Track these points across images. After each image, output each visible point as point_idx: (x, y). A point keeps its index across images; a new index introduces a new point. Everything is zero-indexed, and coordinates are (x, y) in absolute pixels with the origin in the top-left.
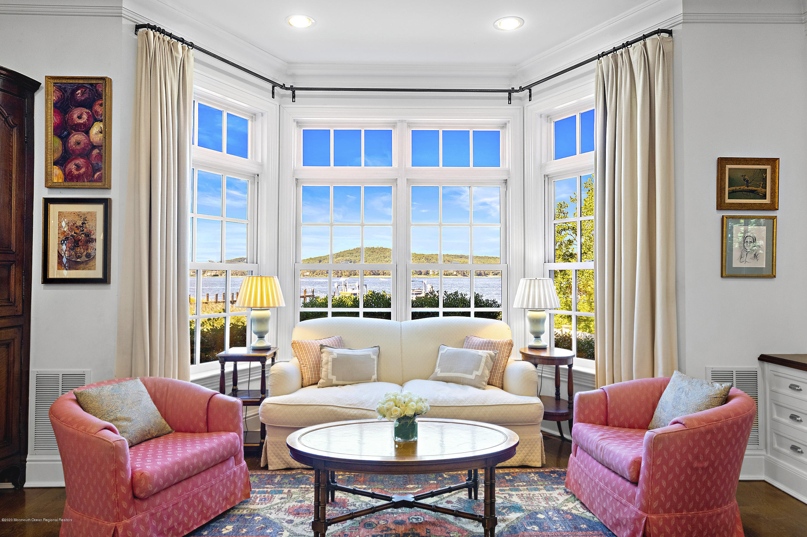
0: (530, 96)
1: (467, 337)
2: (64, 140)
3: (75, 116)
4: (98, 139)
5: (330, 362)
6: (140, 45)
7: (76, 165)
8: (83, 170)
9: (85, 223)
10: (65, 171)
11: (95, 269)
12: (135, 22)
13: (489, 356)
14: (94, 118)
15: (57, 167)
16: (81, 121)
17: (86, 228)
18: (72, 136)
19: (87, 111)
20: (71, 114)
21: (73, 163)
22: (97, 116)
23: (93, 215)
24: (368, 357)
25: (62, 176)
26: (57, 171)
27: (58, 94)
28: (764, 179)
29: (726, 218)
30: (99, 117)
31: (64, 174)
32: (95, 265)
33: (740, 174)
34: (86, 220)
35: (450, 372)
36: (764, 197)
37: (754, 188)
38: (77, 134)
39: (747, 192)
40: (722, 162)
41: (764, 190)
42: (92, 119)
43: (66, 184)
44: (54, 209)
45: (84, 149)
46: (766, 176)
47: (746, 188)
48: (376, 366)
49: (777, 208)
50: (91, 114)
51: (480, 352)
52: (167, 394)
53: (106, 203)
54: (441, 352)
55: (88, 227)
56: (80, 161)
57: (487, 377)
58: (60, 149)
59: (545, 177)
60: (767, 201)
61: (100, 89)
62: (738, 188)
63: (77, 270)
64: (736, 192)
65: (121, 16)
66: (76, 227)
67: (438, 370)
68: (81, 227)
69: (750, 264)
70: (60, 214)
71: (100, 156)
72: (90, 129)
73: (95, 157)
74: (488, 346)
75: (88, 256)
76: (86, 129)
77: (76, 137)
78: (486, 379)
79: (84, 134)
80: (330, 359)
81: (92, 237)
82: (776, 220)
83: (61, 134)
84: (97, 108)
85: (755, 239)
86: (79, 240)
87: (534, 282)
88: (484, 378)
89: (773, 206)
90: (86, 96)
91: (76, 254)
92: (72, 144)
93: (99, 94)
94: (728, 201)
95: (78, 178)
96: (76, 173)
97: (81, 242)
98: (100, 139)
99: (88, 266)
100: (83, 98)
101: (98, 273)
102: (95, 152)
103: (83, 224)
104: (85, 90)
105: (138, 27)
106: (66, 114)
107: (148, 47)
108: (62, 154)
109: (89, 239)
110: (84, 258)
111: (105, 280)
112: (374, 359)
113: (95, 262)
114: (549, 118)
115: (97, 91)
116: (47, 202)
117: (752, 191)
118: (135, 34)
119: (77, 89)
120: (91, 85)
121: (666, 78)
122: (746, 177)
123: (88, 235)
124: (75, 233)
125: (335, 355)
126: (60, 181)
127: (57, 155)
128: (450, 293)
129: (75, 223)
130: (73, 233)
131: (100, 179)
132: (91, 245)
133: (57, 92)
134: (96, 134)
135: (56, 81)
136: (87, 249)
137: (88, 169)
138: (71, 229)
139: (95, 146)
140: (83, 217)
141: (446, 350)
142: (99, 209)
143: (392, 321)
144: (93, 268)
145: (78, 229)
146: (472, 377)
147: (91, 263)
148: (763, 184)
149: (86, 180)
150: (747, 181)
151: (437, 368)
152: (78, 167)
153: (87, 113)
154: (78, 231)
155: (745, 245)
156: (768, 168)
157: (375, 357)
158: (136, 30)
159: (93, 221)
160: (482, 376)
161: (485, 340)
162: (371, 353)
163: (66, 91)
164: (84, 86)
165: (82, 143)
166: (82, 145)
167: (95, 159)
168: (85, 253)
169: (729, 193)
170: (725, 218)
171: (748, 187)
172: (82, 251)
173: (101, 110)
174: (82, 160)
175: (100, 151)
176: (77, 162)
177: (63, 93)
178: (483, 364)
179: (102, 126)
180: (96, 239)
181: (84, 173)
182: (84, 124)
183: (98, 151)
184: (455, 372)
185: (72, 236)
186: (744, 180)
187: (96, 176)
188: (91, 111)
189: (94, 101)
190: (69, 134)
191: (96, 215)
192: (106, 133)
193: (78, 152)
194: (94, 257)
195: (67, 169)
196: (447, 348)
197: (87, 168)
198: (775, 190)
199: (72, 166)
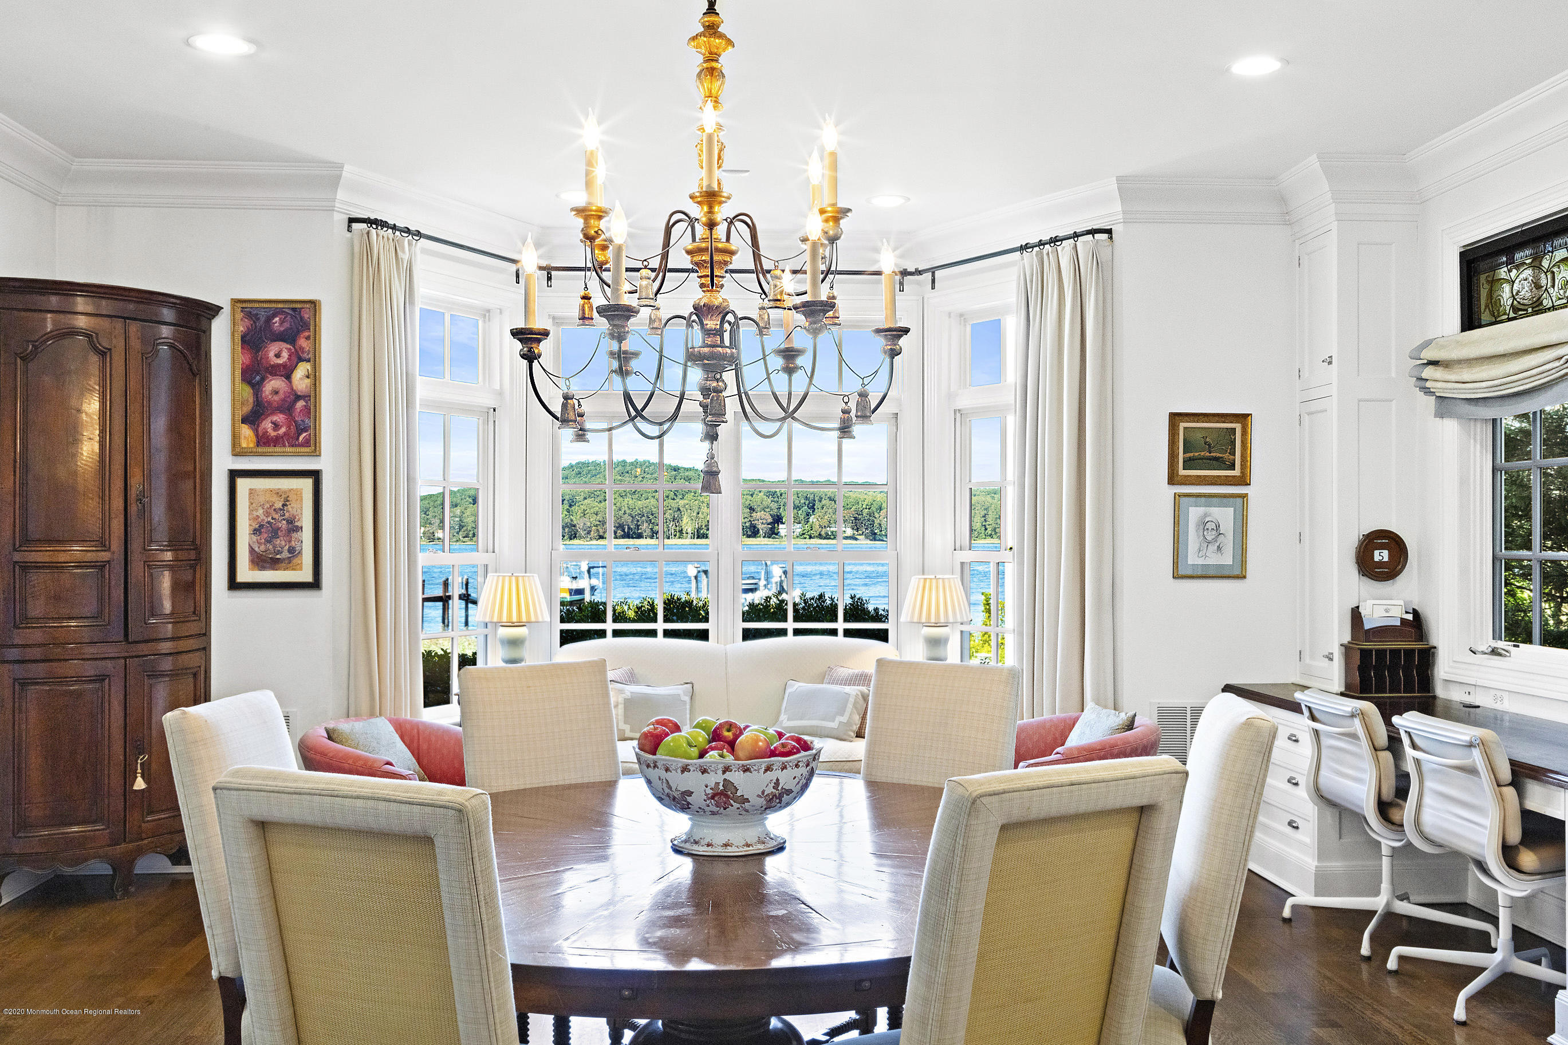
0: (933, 281)
1: (829, 667)
2: (256, 387)
3: (271, 354)
4: (304, 386)
5: (621, 703)
6: (357, 249)
7: (272, 423)
8: (283, 430)
9: (286, 505)
10: (257, 431)
11: (301, 569)
12: (348, 214)
13: (860, 694)
14: (298, 357)
15: (246, 426)
16: (280, 361)
17: (288, 511)
18: (268, 382)
19: (289, 346)
20: (266, 352)
21: (269, 419)
22: (303, 352)
23: (298, 493)
24: (676, 698)
25: (254, 439)
26: (246, 431)
27: (248, 322)
28: (1232, 442)
29: (1179, 496)
30: (305, 355)
31: (257, 436)
32: (302, 563)
33: (1199, 435)
34: (288, 501)
35: (801, 719)
36: (1232, 467)
37: (1218, 455)
38: (273, 379)
39: (1210, 460)
40: (1175, 418)
41: (1232, 457)
42: (294, 359)
43: (260, 449)
44: (243, 485)
45: (284, 400)
46: (1235, 438)
47: (1208, 454)
48: (688, 712)
49: (1248, 482)
50: (293, 351)
51: (847, 689)
52: (419, 739)
53: (315, 475)
54: (787, 692)
55: (290, 509)
56: (279, 418)
57: (856, 725)
58: (251, 400)
59: (955, 413)
60: (1237, 472)
61: (306, 316)
62: (1196, 454)
63: (276, 570)
64: (1194, 460)
65: (333, 210)
66: (275, 510)
67: (783, 717)
68: (281, 510)
69: (1213, 559)
70: (252, 492)
71: (307, 410)
72: (292, 373)
73: (301, 411)
74: (860, 680)
75: (291, 550)
76: (286, 372)
77: (273, 384)
78: (856, 728)
79: (284, 379)
80: (621, 700)
81: (296, 524)
82: (1247, 500)
83: (252, 380)
84: (302, 342)
85: (1219, 526)
86: (279, 528)
87: (931, 582)
88: (851, 726)
89: (1243, 480)
90: (286, 325)
91: (274, 547)
92: (267, 393)
93: (305, 323)
94: (1182, 472)
95: (276, 441)
96: (273, 434)
97: (282, 531)
98: (306, 387)
99: (291, 565)
100: (282, 329)
101: (305, 575)
102: (300, 404)
103: (283, 505)
104: (285, 318)
105: (352, 220)
106: (258, 351)
107: (369, 253)
108: (253, 408)
109: (294, 528)
110: (285, 554)
111: (315, 584)
112: (684, 702)
113: (302, 560)
114: (962, 318)
115: (302, 318)
116: (234, 475)
117: (1216, 459)
118: (348, 231)
119: (274, 316)
120: (294, 309)
121: (1101, 298)
122: (1208, 440)
123: (290, 521)
124: (273, 519)
125: (628, 695)
126: (251, 445)
127: (247, 409)
128: (811, 596)
129: (273, 505)
130: (270, 519)
131: (307, 443)
132: (294, 535)
133: (246, 320)
134: (301, 379)
135: (244, 305)
136: (290, 541)
137: (290, 429)
138: (267, 514)
139: (300, 396)
140: (283, 496)
141: (796, 687)
142: (307, 483)
143: (711, 643)
144: (299, 567)
145: (277, 513)
146: (834, 725)
147: (295, 561)
148: (1230, 449)
149: (287, 444)
150: (1209, 445)
151: (782, 715)
152: (276, 426)
153: (289, 350)
154: (276, 516)
155: (1205, 534)
156: (1238, 427)
157: (687, 699)
158: (349, 226)
159: (298, 502)
160: (849, 724)
161: (856, 671)
162: (680, 692)
163: (258, 319)
164: (284, 312)
165: (281, 392)
166: (281, 395)
167: (299, 415)
168: (287, 547)
169: (1184, 462)
170: (1177, 497)
171: (1210, 453)
172: (283, 543)
173: (307, 346)
174: (281, 416)
175: (307, 402)
176: (275, 418)
177: (254, 322)
178: (850, 706)
179: (309, 367)
180: (302, 528)
181: (285, 434)
182: (284, 365)
183: (304, 404)
184: (809, 719)
185: (269, 522)
186: (1205, 444)
187: (301, 438)
188: (294, 347)
189: (298, 332)
190: (263, 379)
191: (301, 494)
192: (314, 377)
193: (275, 404)
194: (300, 553)
195: (260, 429)
196: (797, 685)
197: (289, 427)
198: (1246, 458)
199: (267, 425)
